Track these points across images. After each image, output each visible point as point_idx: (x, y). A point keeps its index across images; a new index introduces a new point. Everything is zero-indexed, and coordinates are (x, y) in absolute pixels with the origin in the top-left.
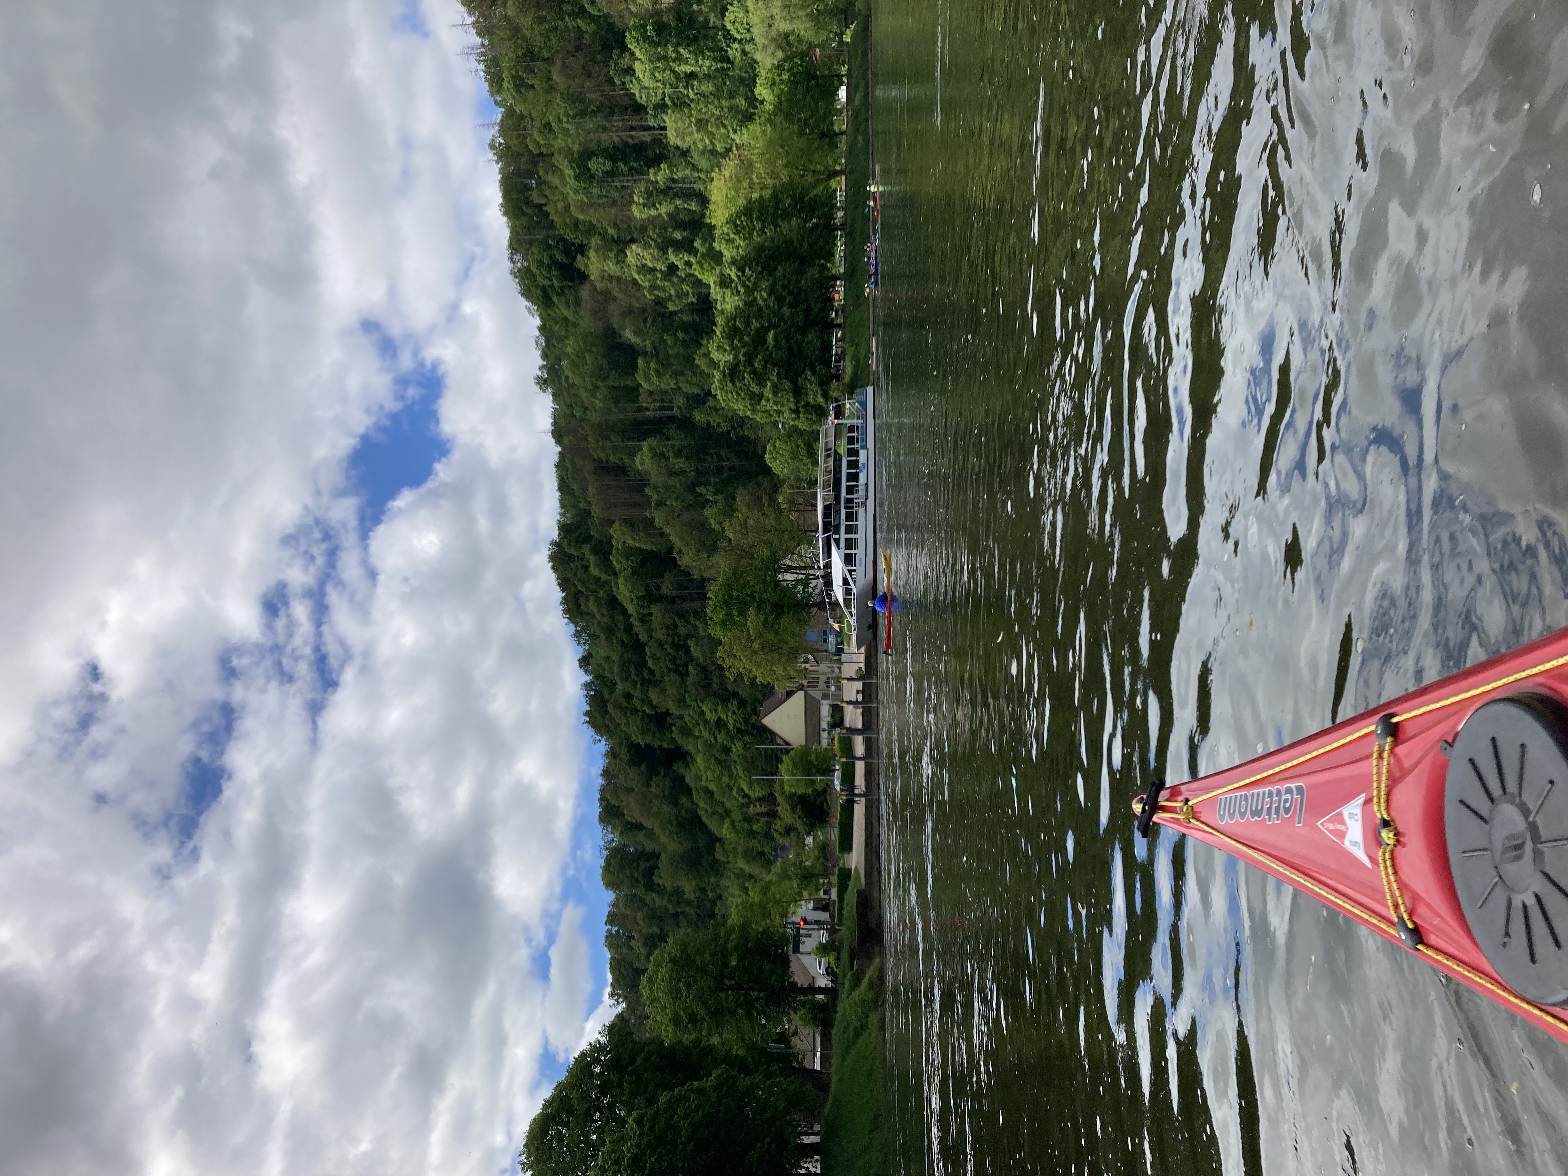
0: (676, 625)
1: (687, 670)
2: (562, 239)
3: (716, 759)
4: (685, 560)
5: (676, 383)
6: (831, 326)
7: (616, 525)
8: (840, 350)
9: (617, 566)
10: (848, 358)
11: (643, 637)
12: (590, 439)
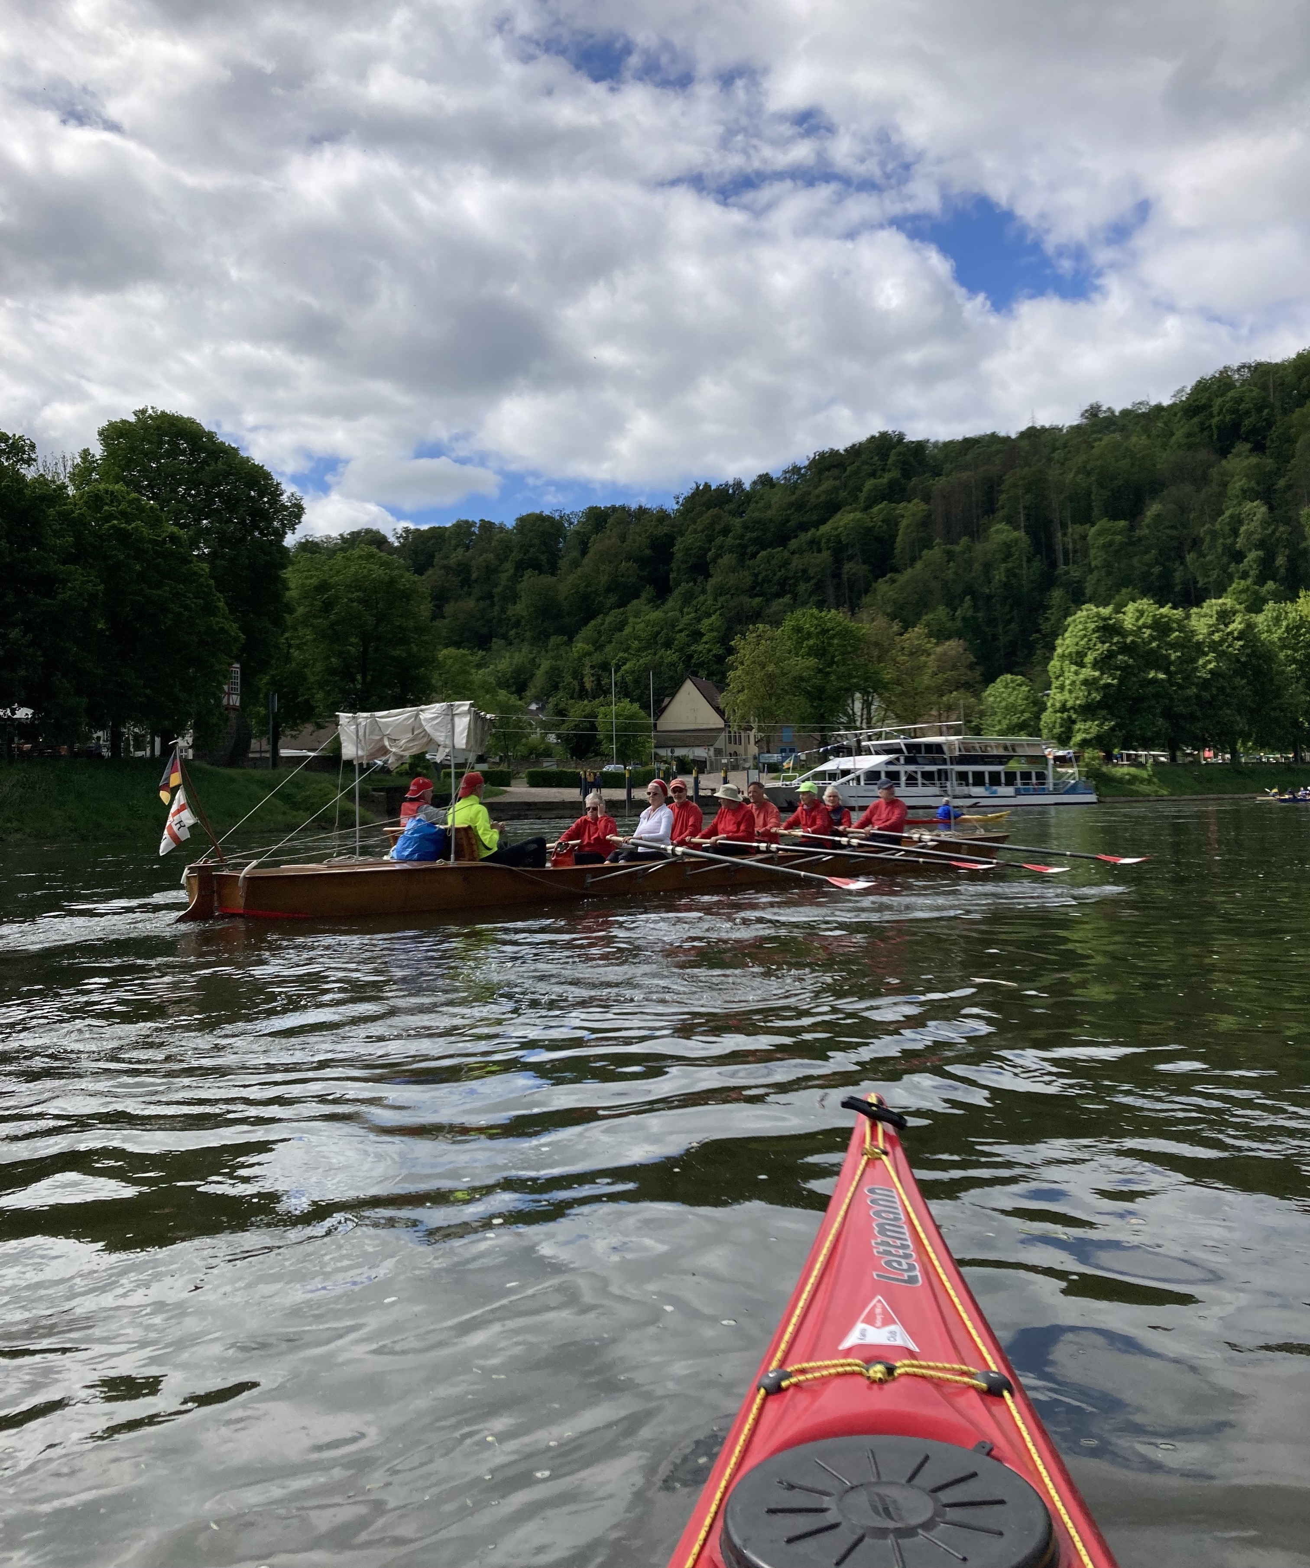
0: (808, 580)
1: (757, 595)
2: (1270, 425)
3: (658, 633)
4: (882, 586)
5: (1096, 567)
6: (1172, 747)
7: (923, 506)
8: (1143, 760)
9: (875, 509)
10: (1133, 770)
11: (793, 544)
12: (1027, 469)
